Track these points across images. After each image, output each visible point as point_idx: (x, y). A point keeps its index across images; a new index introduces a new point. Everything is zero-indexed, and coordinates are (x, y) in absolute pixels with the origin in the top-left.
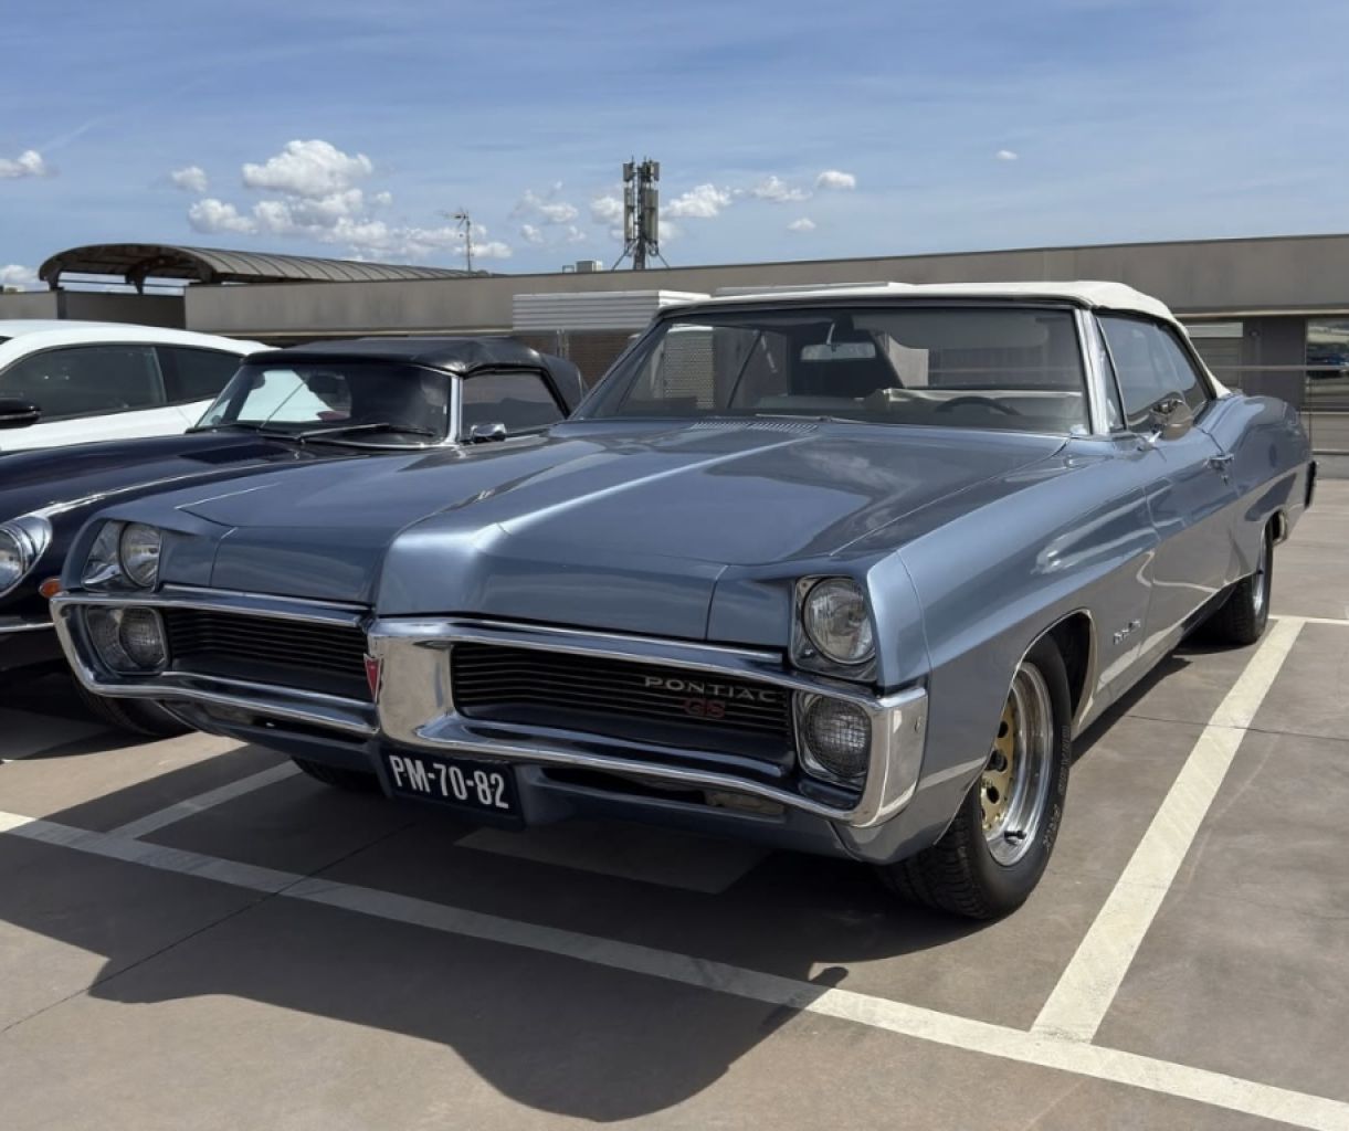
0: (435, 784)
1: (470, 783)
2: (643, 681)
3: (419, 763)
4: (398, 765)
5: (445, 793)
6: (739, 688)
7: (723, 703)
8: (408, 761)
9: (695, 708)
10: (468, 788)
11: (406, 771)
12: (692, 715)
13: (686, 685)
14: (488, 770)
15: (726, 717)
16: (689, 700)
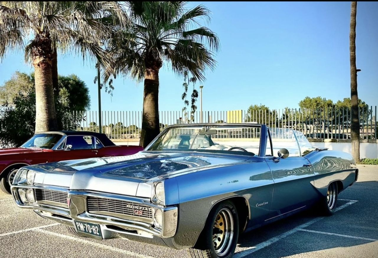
0: (85, 229)
1: (92, 229)
2: (126, 206)
3: (82, 224)
4: (78, 224)
5: (87, 231)
6: (145, 208)
7: (142, 211)
8: (80, 223)
9: (137, 212)
10: (91, 230)
11: (79, 226)
12: (136, 214)
13: (135, 207)
14: (95, 225)
15: (143, 214)
16: (135, 210)
